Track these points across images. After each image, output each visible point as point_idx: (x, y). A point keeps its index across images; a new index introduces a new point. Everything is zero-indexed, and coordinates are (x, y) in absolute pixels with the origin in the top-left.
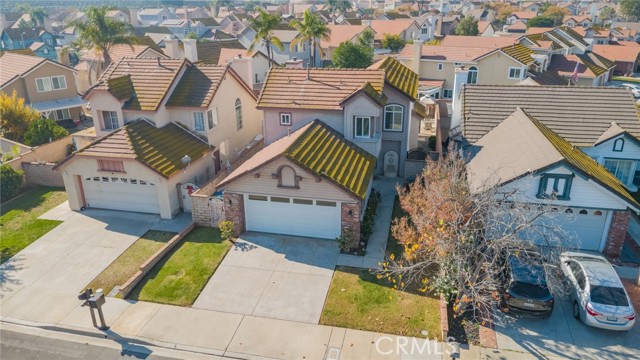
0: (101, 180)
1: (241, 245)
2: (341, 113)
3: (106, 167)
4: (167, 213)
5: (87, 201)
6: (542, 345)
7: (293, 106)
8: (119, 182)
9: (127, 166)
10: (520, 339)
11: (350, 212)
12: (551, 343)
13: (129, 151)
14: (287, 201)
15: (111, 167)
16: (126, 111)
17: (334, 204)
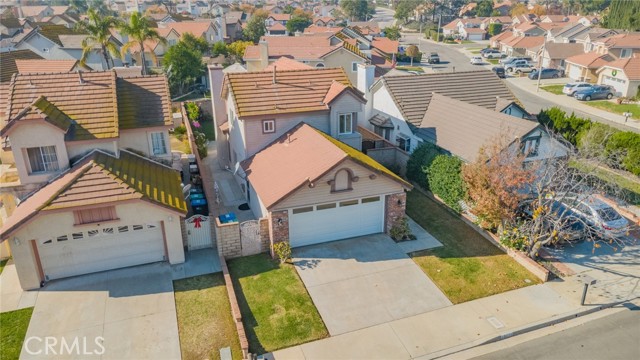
0: (70, 238)
1: (302, 263)
2: (328, 113)
3: (87, 218)
4: (177, 256)
5: (46, 273)
6: (593, 261)
7: (278, 111)
8: (101, 233)
9: (120, 211)
10: (580, 262)
11: (399, 202)
12: (595, 258)
13: (125, 191)
14: (334, 206)
15: (94, 216)
16: (69, 143)
17: (377, 199)
